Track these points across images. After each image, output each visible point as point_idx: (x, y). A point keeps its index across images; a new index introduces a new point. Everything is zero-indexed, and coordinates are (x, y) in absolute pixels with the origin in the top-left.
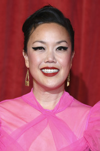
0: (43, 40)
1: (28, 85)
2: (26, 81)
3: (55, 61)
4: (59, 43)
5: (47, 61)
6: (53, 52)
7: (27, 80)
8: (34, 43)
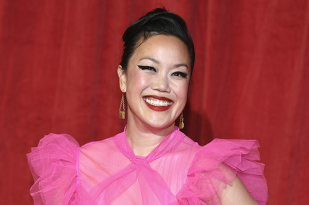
0: (156, 59)
1: (123, 117)
2: (120, 112)
3: (168, 90)
4: (178, 66)
5: (157, 88)
6: (167, 78)
7: (122, 110)
8: (141, 59)
